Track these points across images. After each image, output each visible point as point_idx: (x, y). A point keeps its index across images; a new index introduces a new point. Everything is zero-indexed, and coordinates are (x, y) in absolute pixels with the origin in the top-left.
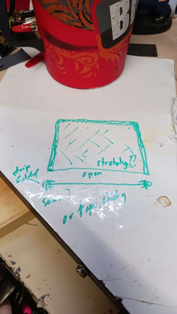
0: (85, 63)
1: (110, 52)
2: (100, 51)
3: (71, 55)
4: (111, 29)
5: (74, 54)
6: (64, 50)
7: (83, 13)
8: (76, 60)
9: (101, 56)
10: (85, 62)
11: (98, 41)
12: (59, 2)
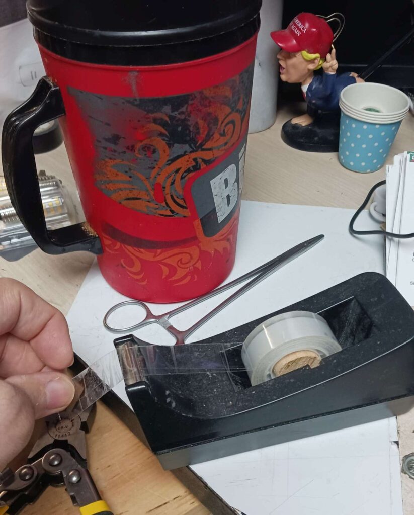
0: (179, 264)
1: (216, 241)
2: (200, 242)
3: (155, 256)
4: (215, 209)
5: (160, 254)
6: (142, 250)
7: (172, 196)
8: (163, 261)
9: (203, 248)
10: (179, 262)
11: (196, 230)
12: (133, 187)
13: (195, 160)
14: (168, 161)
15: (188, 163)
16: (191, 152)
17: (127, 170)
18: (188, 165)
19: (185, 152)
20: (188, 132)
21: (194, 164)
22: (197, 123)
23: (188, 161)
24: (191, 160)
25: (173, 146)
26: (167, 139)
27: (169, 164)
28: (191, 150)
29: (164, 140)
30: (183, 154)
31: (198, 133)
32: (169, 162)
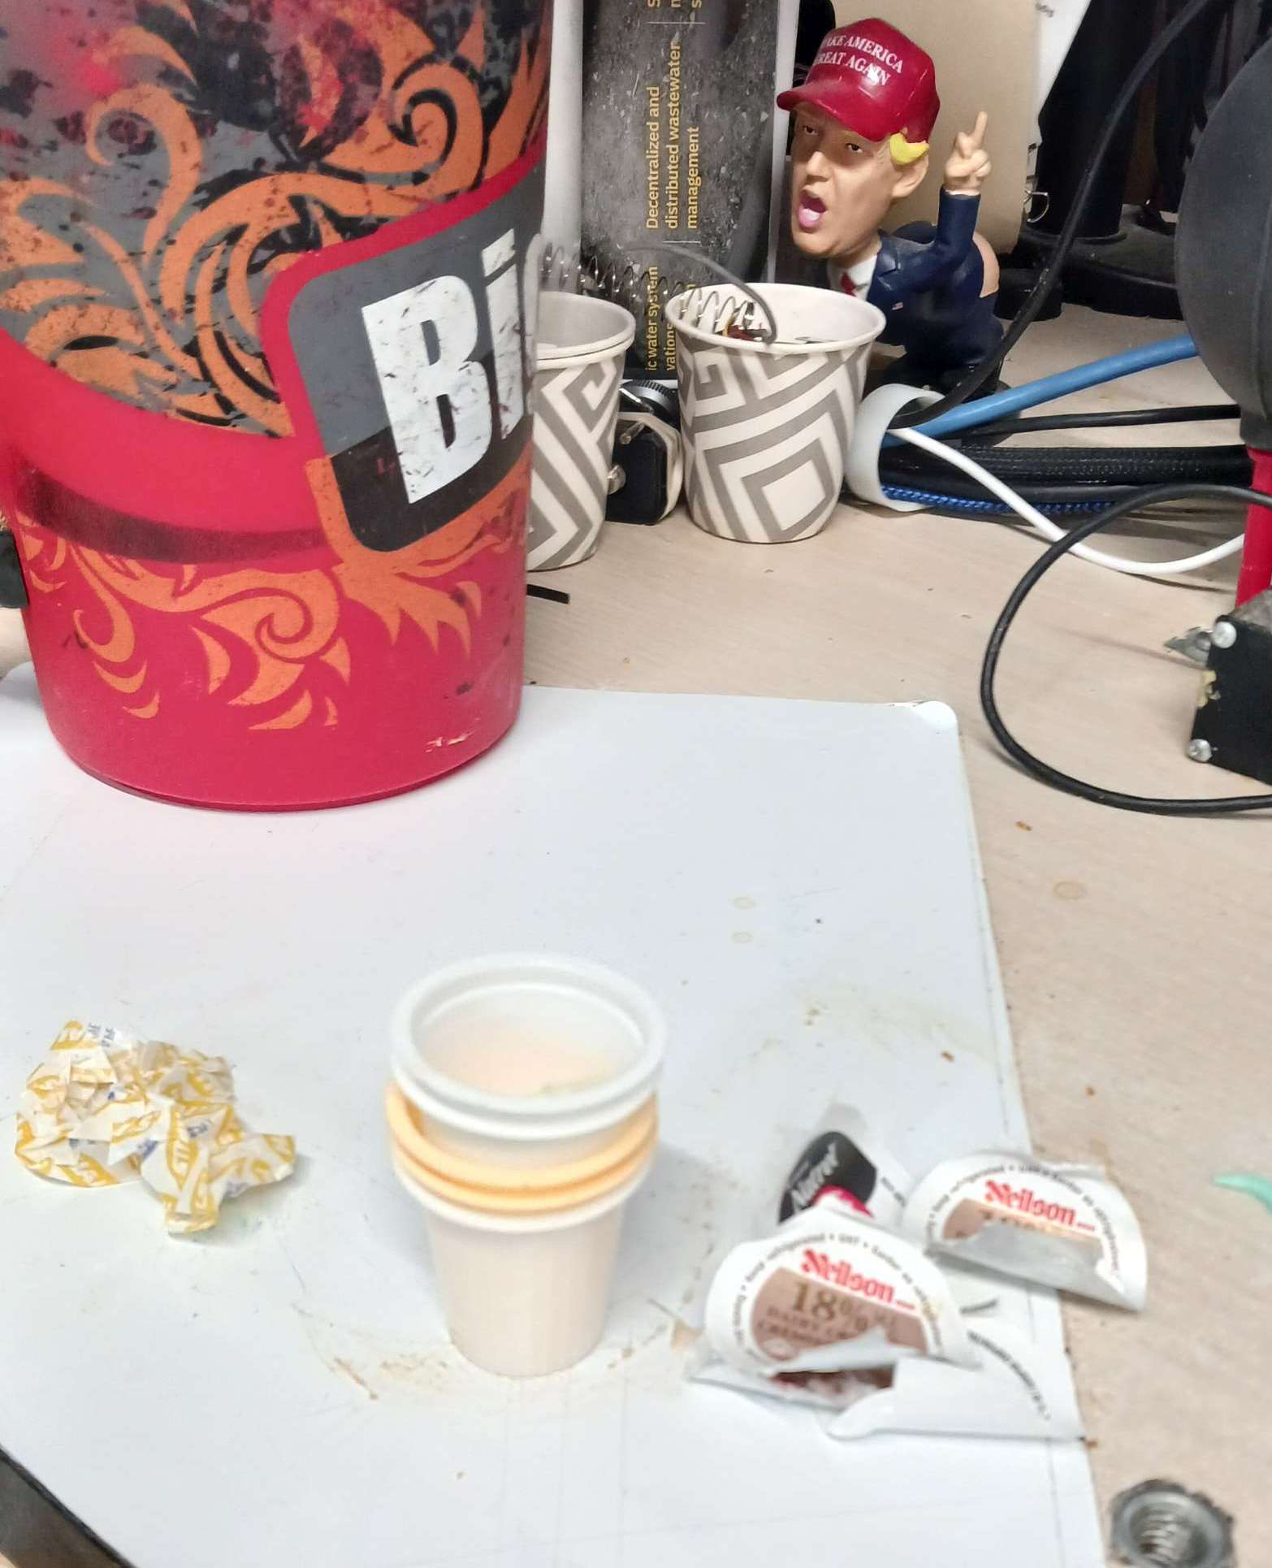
0: (265, 637)
1: (403, 576)
2: (340, 561)
3: (177, 593)
4: (388, 432)
5: (195, 583)
6: (132, 564)
7: (220, 339)
8: (207, 617)
9: (351, 593)
10: (264, 631)
11: (321, 503)
12: (90, 292)
13: (298, 202)
14: (198, 190)
15: (273, 211)
16: (281, 168)
17: (66, 219)
18: (270, 218)
19: (260, 162)
20: (263, 80)
21: (293, 218)
22: (295, 52)
23: (269, 203)
24: (281, 200)
25: (214, 131)
26: (188, 97)
27: (203, 204)
28: (279, 158)
29: (179, 98)
30: (250, 167)
31: (304, 94)
32: (203, 195)
